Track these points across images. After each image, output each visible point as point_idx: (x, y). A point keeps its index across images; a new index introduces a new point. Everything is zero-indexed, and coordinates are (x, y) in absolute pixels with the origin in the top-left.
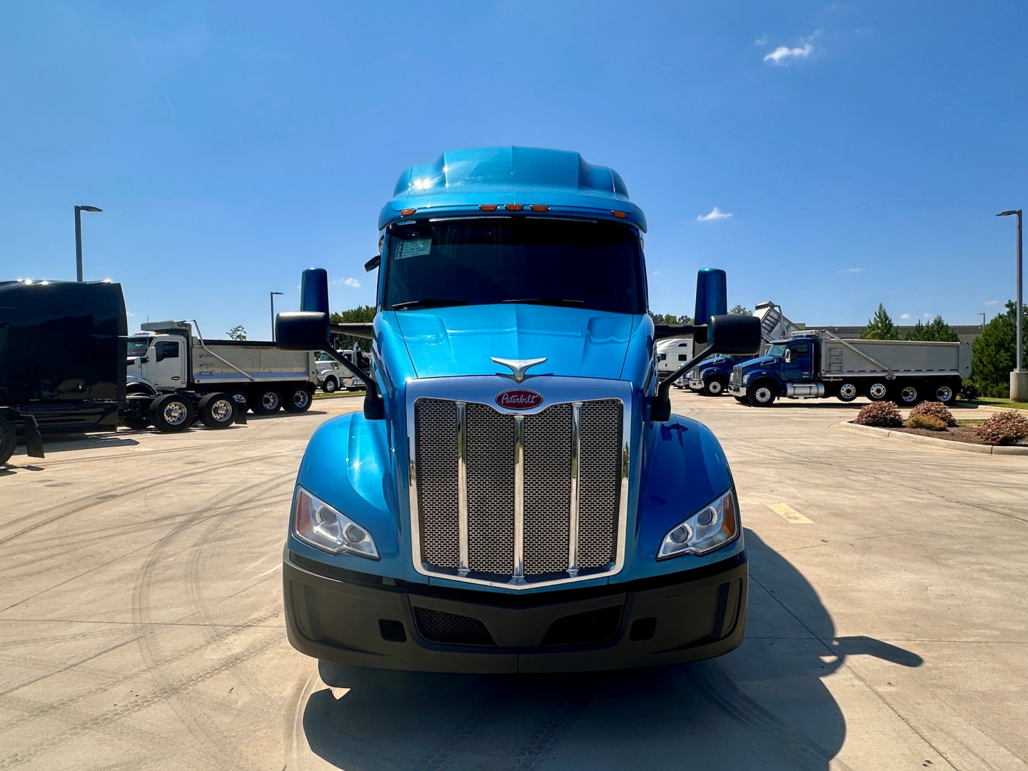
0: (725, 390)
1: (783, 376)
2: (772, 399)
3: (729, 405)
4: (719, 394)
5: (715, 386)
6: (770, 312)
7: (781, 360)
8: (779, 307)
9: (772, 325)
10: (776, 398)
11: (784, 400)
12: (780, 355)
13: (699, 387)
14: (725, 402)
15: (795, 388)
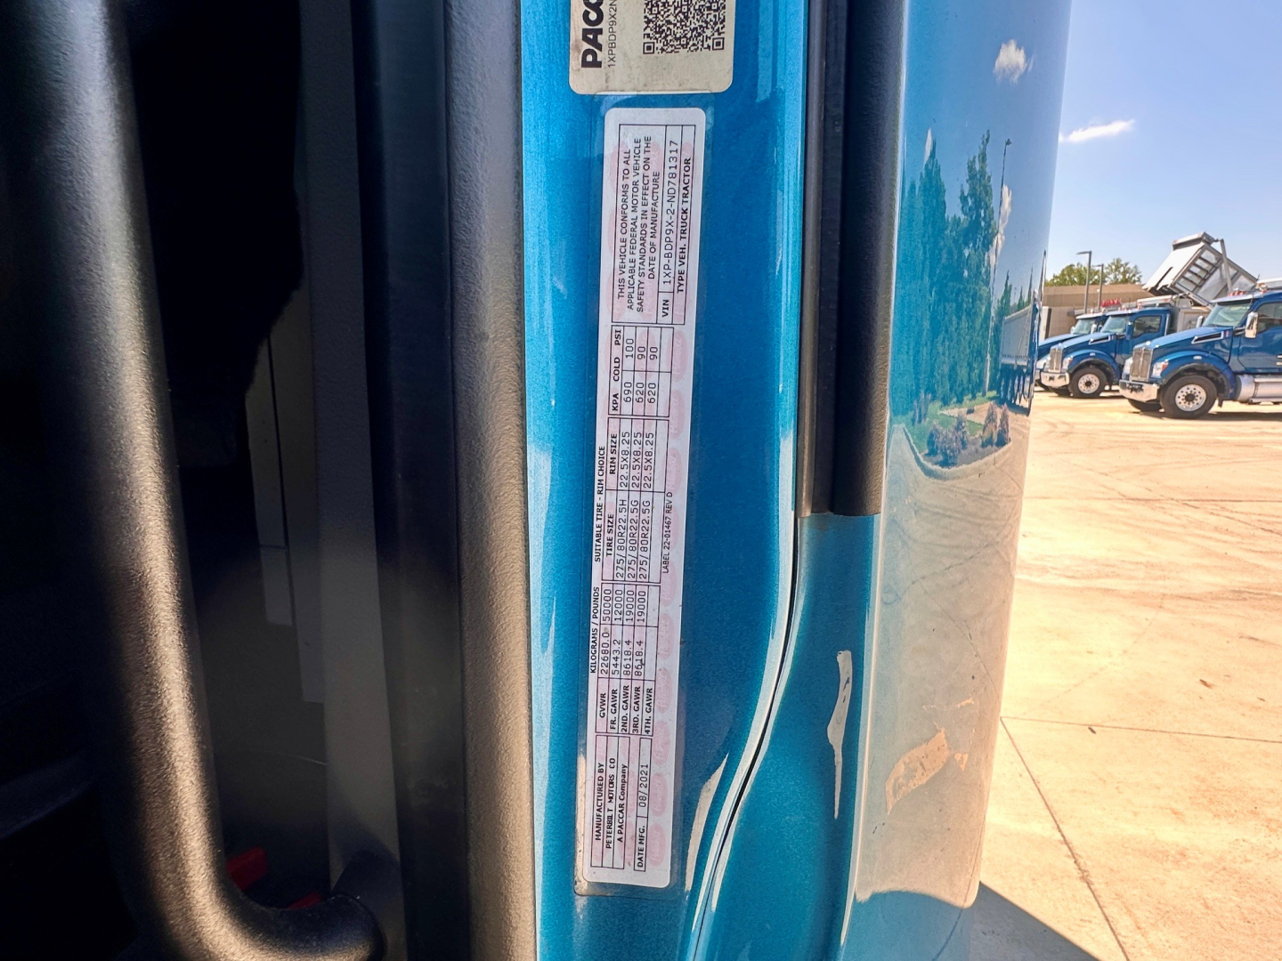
0: (1107, 388)
1: (1236, 364)
2: (1209, 403)
3: (1119, 417)
4: (1095, 396)
5: (1090, 380)
6: (1202, 253)
7: (1235, 334)
8: (1222, 241)
9: (1203, 275)
10: (1217, 402)
11: (1230, 406)
12: (1234, 324)
13: (1059, 383)
14: (1112, 410)
15: (1257, 384)
